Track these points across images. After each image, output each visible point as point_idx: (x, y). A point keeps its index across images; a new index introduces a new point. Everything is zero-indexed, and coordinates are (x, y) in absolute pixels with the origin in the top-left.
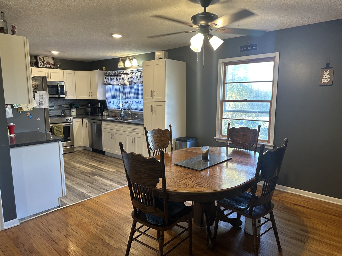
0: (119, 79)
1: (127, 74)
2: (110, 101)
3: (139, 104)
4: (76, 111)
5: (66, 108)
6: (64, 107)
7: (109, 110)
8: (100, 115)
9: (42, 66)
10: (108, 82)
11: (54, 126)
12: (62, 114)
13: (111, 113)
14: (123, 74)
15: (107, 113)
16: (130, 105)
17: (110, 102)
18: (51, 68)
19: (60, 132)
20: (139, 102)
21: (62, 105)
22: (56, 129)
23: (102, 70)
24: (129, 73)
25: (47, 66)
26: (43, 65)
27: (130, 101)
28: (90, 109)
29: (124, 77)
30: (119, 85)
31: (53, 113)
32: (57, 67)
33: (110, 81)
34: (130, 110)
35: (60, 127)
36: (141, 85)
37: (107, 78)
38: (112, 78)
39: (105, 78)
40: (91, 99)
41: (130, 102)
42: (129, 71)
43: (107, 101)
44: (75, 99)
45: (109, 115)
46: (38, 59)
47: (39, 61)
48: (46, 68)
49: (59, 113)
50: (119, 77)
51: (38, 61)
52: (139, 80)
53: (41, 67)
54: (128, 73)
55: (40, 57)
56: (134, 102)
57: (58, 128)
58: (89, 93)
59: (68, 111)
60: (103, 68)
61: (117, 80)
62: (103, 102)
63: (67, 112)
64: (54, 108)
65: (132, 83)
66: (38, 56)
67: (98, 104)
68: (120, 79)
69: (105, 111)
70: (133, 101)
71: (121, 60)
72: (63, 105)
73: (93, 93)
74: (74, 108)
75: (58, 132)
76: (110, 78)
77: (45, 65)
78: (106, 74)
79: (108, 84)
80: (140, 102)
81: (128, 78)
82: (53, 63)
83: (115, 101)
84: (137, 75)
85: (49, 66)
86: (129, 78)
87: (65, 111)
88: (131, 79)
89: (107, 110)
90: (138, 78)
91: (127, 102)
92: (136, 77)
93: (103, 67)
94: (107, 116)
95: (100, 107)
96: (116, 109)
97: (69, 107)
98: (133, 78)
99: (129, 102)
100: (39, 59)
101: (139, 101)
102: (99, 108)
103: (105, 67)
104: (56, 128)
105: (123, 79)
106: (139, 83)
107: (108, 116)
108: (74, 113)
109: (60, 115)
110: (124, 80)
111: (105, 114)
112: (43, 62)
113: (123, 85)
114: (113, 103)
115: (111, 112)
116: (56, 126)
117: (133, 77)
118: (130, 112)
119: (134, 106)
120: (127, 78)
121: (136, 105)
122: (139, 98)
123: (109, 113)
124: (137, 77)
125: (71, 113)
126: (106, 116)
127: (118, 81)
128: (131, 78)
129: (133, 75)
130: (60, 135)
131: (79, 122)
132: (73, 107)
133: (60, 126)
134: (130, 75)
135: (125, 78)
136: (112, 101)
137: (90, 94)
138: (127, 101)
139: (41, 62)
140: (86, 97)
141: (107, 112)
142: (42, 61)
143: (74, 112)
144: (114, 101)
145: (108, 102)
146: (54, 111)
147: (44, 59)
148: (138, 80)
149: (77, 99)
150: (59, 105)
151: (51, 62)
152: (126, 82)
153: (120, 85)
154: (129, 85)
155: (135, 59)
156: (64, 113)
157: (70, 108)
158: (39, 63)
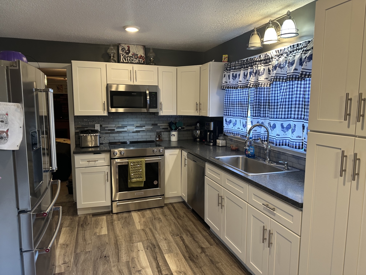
0: (249, 74)
1: (267, 61)
2: (231, 120)
3: (290, 130)
4: (179, 134)
5: (163, 129)
6: (160, 127)
7: (227, 136)
8: (211, 144)
9: (125, 61)
10: (228, 83)
11: (131, 163)
12: (156, 138)
13: (230, 142)
14: (259, 61)
15: (224, 141)
16: (268, 131)
17: (230, 122)
18: (139, 63)
19: (139, 173)
20: (289, 125)
21: (156, 125)
22: (134, 168)
23: (222, 62)
24: (272, 58)
25: (132, 60)
26: (128, 59)
27: (268, 121)
28: (198, 132)
29: (259, 68)
30: (247, 87)
31: (143, 137)
32: (150, 61)
33: (231, 81)
34: (267, 141)
35: (141, 164)
36: (299, 82)
37: (227, 74)
38: (236, 74)
39: (224, 76)
40: (198, 115)
41: (269, 124)
42: (272, 53)
43: (224, 119)
44: (176, 114)
45: (228, 145)
46: (120, 49)
47: (122, 53)
48: (131, 63)
49: (152, 136)
50: (249, 70)
51: (120, 52)
52: (296, 69)
53: (123, 62)
54: (269, 59)
55: (123, 45)
56: (278, 124)
57: (136, 165)
58: (197, 104)
59: (166, 133)
60: (223, 58)
61: (245, 76)
62: (219, 121)
63: (164, 135)
64: (144, 129)
65: (277, 79)
66: (120, 44)
67: (209, 125)
68: (251, 73)
69: (220, 138)
70: (275, 122)
71: (256, 32)
72: (158, 125)
73: (202, 105)
74: (175, 130)
75: (136, 172)
76: (233, 74)
77: (130, 59)
78: (227, 69)
79: (228, 88)
80: (293, 126)
81: (269, 69)
82: (143, 55)
83: (238, 120)
84: (290, 58)
85: (137, 61)
86: (271, 69)
87: (162, 133)
88: (275, 72)
89: (224, 135)
90: (294, 65)
91: (261, 125)
92: (289, 62)
93: (224, 56)
94: (224, 146)
95: (212, 129)
96: (239, 136)
97: (168, 127)
98: (281, 68)
99: (266, 125)
100: (122, 49)
101: (292, 123)
102: (210, 131)
103: (227, 56)
104: (134, 165)
105: (257, 73)
106: (296, 78)
107: (226, 146)
108: (174, 137)
109: (154, 139)
110: (259, 75)
111: (219, 144)
112: (128, 53)
113: (257, 85)
114: (235, 124)
115: (231, 140)
116: (134, 162)
117: (280, 65)
118: (267, 146)
119: (276, 134)
120: (267, 70)
121: (282, 134)
122: (293, 116)
123: (228, 141)
124: (292, 64)
125: (170, 137)
126: (222, 146)
127: (246, 80)
128: (275, 68)
129: (282, 59)
130: (139, 178)
131: (176, 156)
132: (173, 128)
133: (141, 162)
134: (275, 62)
135: (262, 70)
136: (233, 120)
137: (198, 106)
138: (262, 123)
139: (124, 53)
140: (192, 112)
141: (225, 139)
142: (126, 52)
143: (174, 135)
144: (236, 119)
145: (226, 121)
146: (145, 134)
147: (129, 50)
148: (292, 71)
149: (178, 114)
150: (153, 125)
151: (141, 53)
152: (262, 79)
153: (250, 87)
154: (270, 85)
155: (290, 18)
156: (159, 137)
157: (169, 129)
158: (121, 56)
